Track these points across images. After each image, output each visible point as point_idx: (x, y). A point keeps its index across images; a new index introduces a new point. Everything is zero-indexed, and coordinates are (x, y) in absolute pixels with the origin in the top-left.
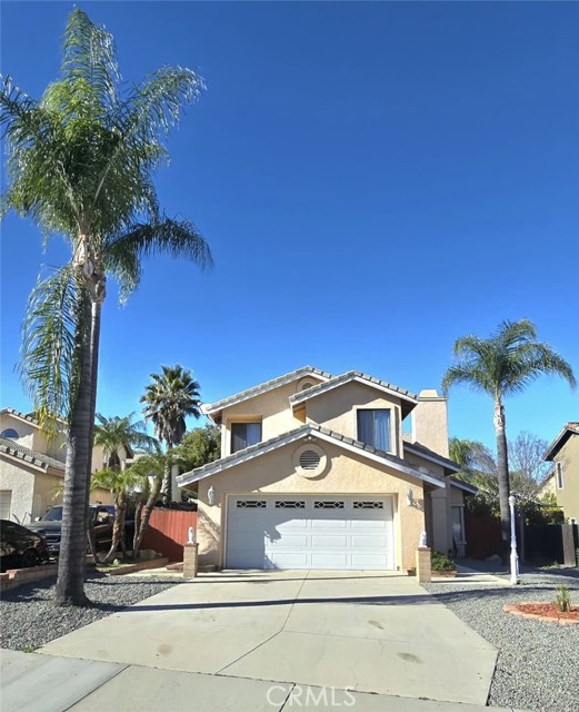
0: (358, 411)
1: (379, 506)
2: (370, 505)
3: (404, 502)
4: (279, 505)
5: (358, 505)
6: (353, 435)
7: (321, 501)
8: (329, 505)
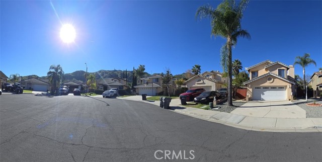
0: (278, 69)
1: (283, 88)
2: (281, 88)
3: (288, 87)
4: (263, 88)
5: (279, 88)
6: (278, 74)
8: (274, 88)
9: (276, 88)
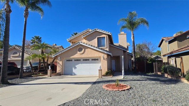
0: (98, 38)
2: (95, 60)
3: (102, 59)
4: (75, 60)
7: (84, 59)
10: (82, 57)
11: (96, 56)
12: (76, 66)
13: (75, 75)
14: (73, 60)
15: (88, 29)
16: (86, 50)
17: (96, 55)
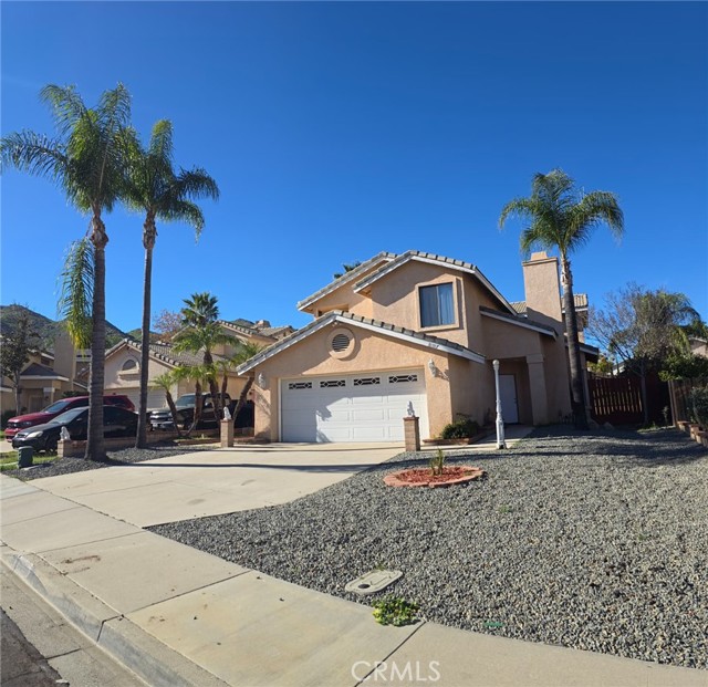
0: (420, 288)
1: (413, 379)
2: (403, 379)
4: (324, 385)
7: (360, 379)
8: (367, 382)
9: (376, 381)
10: (349, 370)
11: (404, 365)
12: (329, 408)
13: (325, 441)
14: (316, 385)
15: (381, 256)
16: (365, 342)
17: (405, 359)
